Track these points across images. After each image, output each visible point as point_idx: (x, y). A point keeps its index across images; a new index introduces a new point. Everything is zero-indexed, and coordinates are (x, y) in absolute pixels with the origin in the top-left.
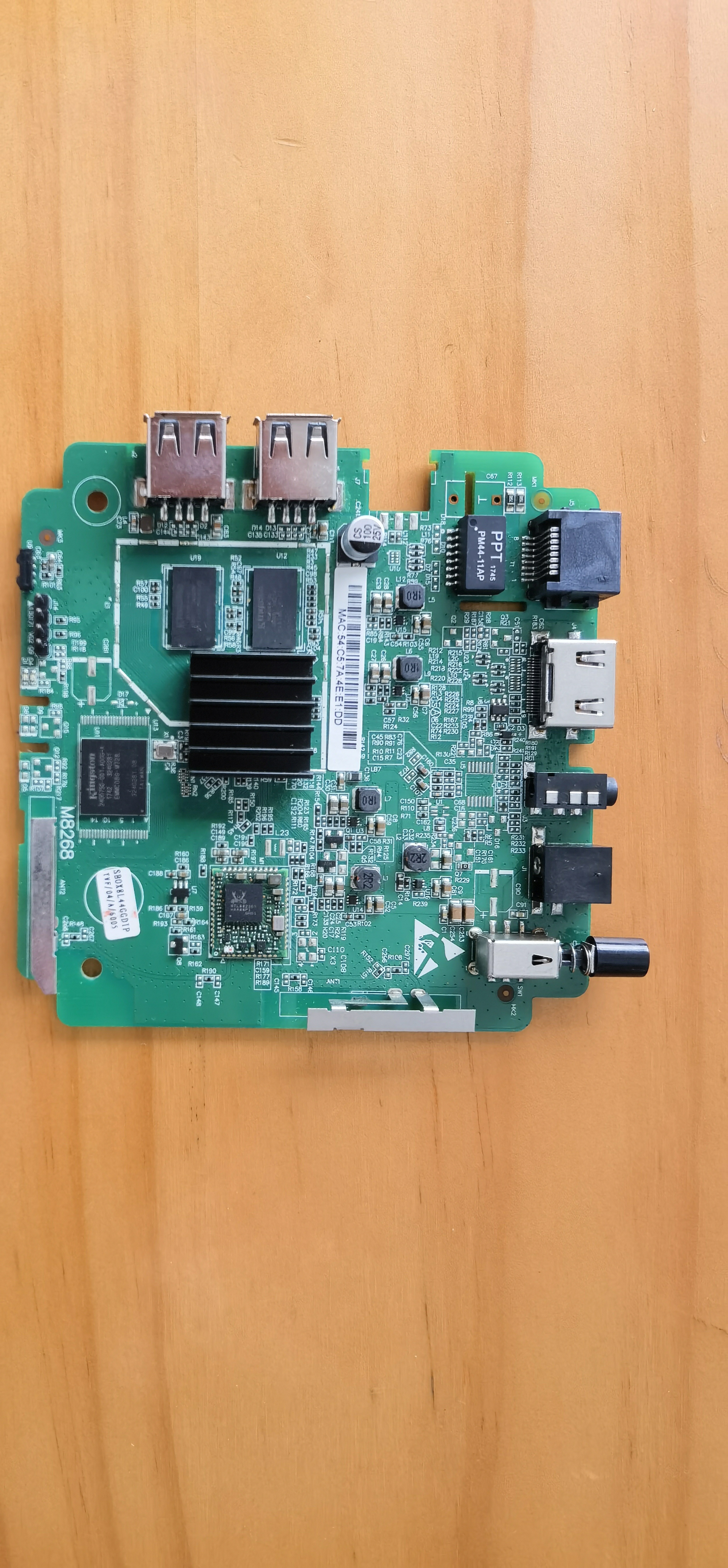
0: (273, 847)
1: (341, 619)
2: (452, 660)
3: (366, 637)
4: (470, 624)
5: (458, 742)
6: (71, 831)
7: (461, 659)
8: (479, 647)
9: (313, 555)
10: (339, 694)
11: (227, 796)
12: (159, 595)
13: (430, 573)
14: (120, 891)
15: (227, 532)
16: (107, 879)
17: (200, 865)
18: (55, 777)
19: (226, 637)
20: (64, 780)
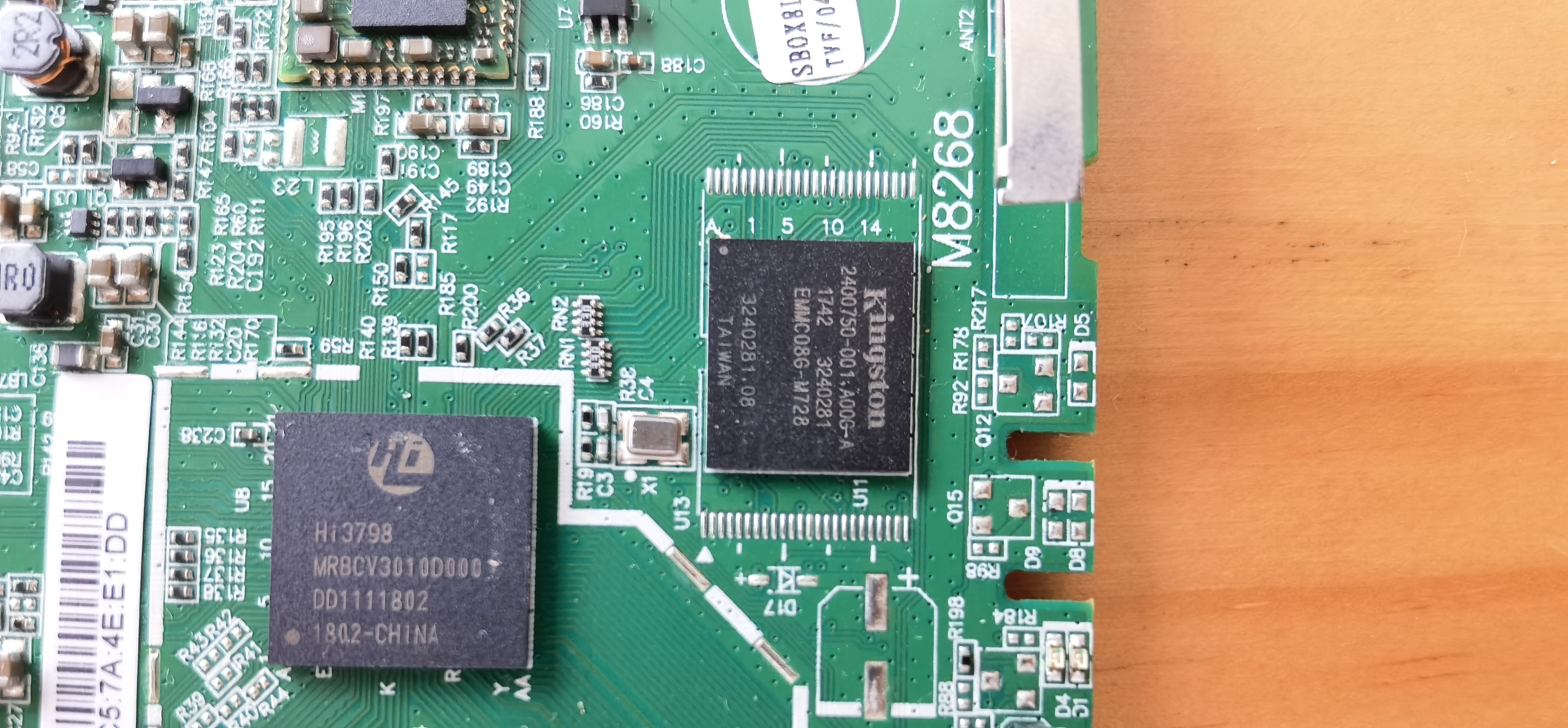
0: (322, 145)
6: (941, 193)
10: (115, 608)
14: (792, 14)
16: (832, 49)
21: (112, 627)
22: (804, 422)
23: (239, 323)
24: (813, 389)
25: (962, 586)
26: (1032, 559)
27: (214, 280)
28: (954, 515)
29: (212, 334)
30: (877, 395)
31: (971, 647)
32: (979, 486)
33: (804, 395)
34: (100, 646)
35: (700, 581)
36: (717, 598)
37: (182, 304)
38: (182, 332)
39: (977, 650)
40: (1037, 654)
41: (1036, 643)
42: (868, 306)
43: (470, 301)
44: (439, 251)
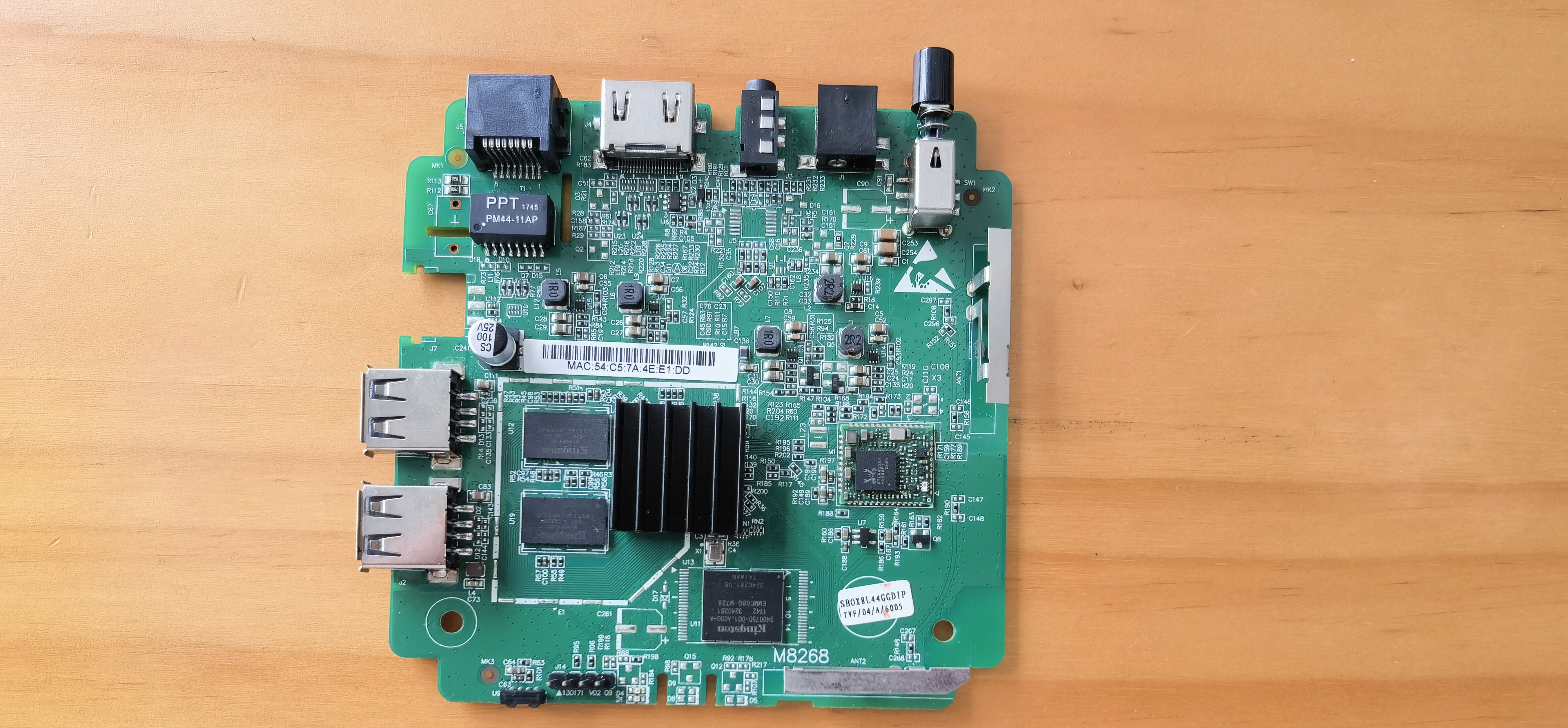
0: (817, 440)
1: (578, 366)
2: (623, 251)
3: (598, 341)
4: (585, 232)
5: (708, 245)
6: (799, 652)
7: (621, 242)
8: (608, 223)
9: (510, 396)
10: (657, 370)
11: (764, 487)
12: (551, 558)
13: (530, 274)
14: (863, 601)
15: (485, 485)
16: (850, 614)
17: (836, 517)
18: (743, 668)
19: (596, 488)
20: (746, 659)
22: (720, 604)
24: (731, 607)
25: (662, 659)
26: (671, 683)
28: (687, 656)
30: (729, 629)
32: (696, 665)
34: (644, 364)
35: (664, 568)
36: (660, 574)
37: (761, 393)
39: (640, 664)
43: (762, 492)
44: (779, 481)
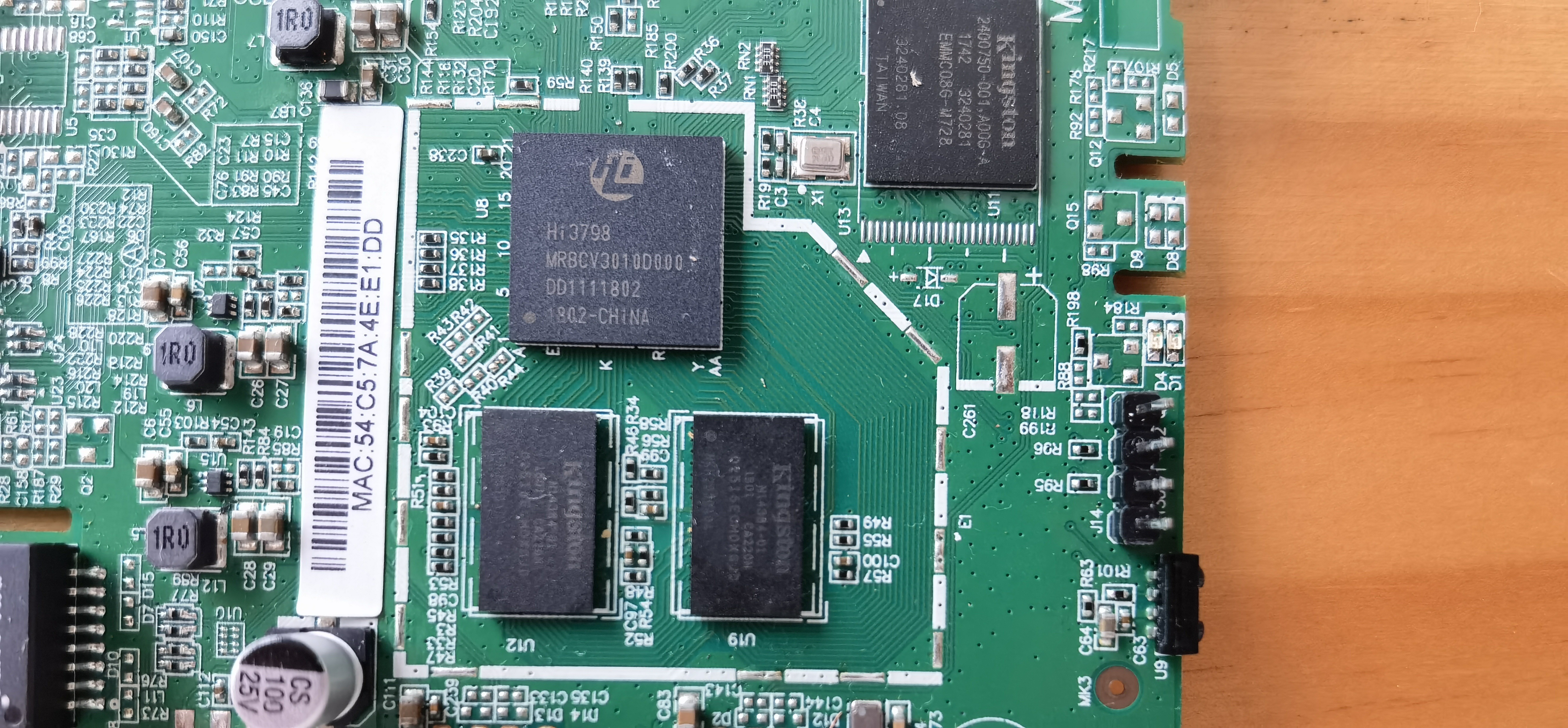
1: (364, 486)
2: (91, 383)
3: (300, 440)
4: (48, 473)
5: (80, 183)
8: (26, 418)
9: (440, 648)
10: (370, 298)
12: (835, 550)
13: (144, 601)
15: (661, 704)
18: (1098, 92)
19: (665, 442)
20: (1076, 86)
21: (368, 312)
22: (949, 142)
23: (479, 64)
24: (955, 115)
25: (1077, 282)
26: (1137, 260)
27: (457, 28)
28: (1072, 223)
29: (455, 72)
30: (1008, 120)
31: (1085, 333)
32: (1092, 200)
33: (948, 119)
34: (358, 329)
35: (859, 277)
36: (872, 291)
37: (429, 49)
38: (429, 71)
39: (1090, 336)
40: (1140, 338)
41: (1140, 330)
42: (1000, 48)
43: (671, 46)
44: (645, 6)
